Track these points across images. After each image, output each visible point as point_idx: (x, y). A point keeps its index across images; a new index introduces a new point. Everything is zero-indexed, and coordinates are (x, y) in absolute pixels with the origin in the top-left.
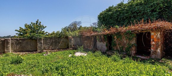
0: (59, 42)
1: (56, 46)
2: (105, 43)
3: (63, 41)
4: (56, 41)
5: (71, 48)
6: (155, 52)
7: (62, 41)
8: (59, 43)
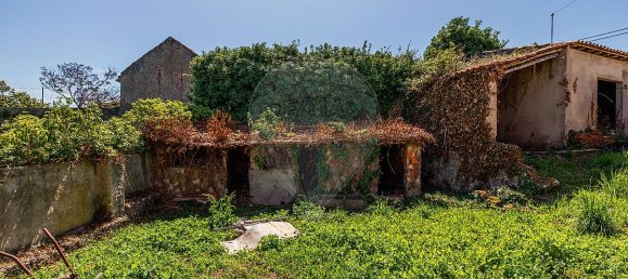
0: (46, 191)
1: (26, 221)
2: (290, 171)
3: (71, 184)
4: (30, 185)
5: (119, 214)
6: (413, 184)
7: (66, 184)
8: (48, 194)
